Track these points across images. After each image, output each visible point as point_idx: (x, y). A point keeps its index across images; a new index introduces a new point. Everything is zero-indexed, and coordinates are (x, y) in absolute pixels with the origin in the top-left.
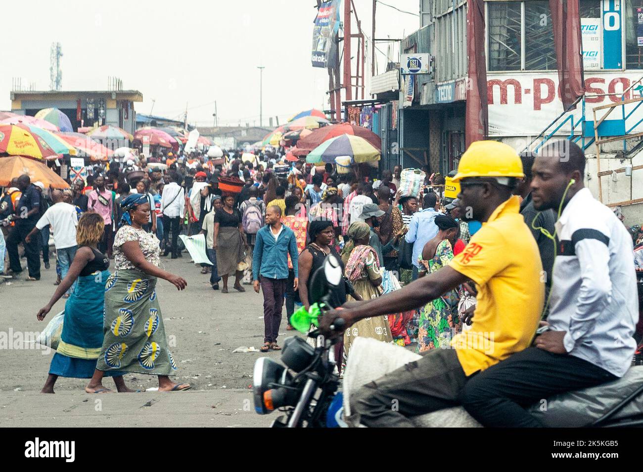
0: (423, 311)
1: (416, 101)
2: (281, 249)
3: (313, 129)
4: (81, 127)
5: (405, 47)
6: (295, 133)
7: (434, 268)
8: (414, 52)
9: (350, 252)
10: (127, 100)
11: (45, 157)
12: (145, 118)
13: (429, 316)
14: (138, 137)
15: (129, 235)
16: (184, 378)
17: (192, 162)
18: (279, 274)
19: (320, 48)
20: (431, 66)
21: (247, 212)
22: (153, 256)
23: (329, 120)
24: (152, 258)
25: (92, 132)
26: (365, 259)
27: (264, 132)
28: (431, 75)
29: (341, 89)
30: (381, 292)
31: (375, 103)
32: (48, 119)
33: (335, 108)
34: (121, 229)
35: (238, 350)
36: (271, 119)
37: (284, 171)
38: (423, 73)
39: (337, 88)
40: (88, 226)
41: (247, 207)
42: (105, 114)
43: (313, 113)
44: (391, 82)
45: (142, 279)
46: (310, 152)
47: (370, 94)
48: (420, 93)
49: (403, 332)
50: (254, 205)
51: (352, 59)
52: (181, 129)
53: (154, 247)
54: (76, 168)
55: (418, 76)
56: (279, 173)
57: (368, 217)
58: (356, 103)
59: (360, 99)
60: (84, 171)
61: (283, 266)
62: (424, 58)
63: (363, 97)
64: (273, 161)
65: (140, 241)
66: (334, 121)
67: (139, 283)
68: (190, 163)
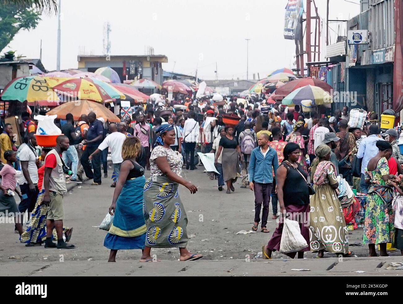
0: (368, 206)
1: (358, 63)
2: (268, 163)
3: (285, 82)
4: (125, 80)
5: (350, 26)
6: (273, 85)
7: (375, 176)
8: (356, 29)
9: (317, 165)
10: (158, 62)
11: (104, 100)
12: (169, 74)
13: (373, 209)
14: (165, 87)
15: (161, 153)
16: (204, 252)
17: (202, 104)
18: (266, 180)
19: (289, 26)
20: (369, 38)
21: (244, 139)
22: (176, 167)
23: (296, 75)
24: (176, 169)
25: (133, 83)
26: (327, 170)
27: (250, 84)
28: (369, 45)
29: (304, 54)
30: (338, 193)
31: (328, 64)
32: (104, 74)
33: (300, 68)
34: (155, 148)
35: (240, 232)
36: (254, 75)
37: (267, 110)
38: (364, 43)
39: (301, 54)
40: (129, 146)
41: (245, 136)
42: (142, 71)
43: (285, 71)
44: (340, 49)
45: (169, 183)
46: (284, 97)
47: (325, 58)
48: (361, 57)
49: (353, 220)
50: (249, 135)
51: (311, 33)
52: (193, 81)
53: (177, 161)
54: (125, 108)
55: (359, 45)
56: (264, 112)
57: (329, 142)
58: (314, 64)
59: (317, 61)
60: (130, 110)
61: (269, 174)
62: (364, 33)
63: (319, 60)
64: (258, 103)
65: (168, 157)
66: (299, 76)
67: (166, 185)
68: (201, 105)
